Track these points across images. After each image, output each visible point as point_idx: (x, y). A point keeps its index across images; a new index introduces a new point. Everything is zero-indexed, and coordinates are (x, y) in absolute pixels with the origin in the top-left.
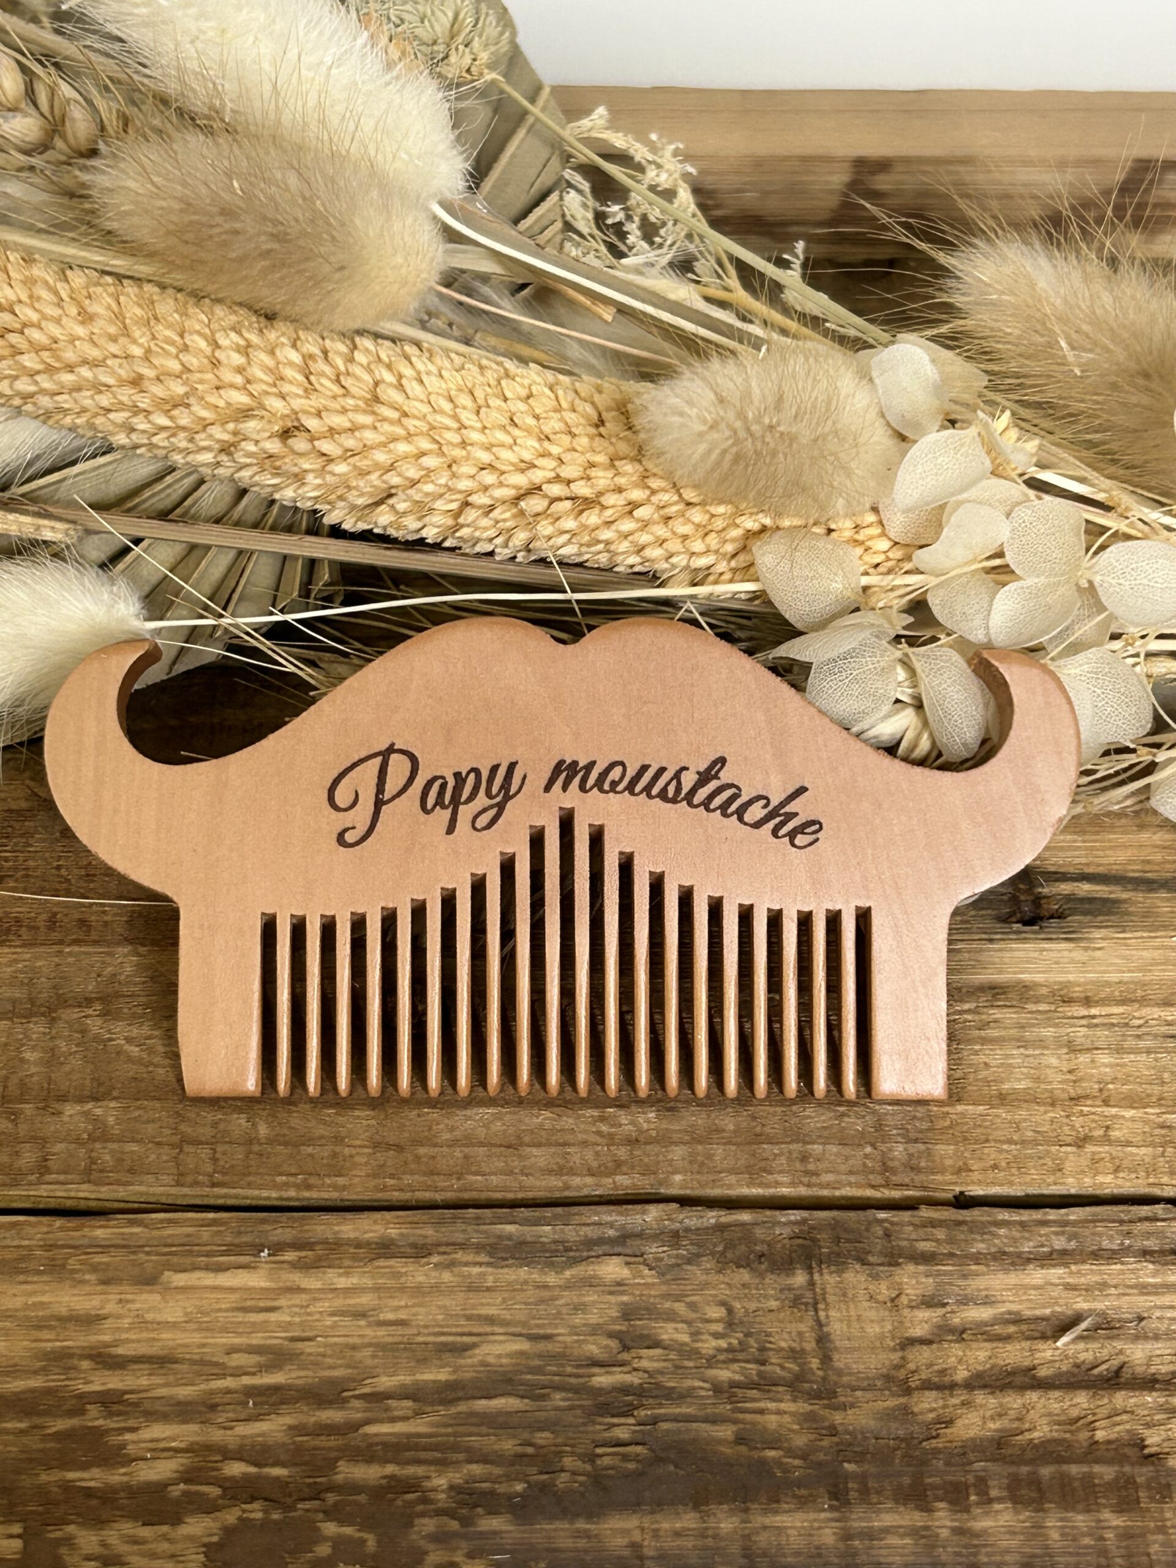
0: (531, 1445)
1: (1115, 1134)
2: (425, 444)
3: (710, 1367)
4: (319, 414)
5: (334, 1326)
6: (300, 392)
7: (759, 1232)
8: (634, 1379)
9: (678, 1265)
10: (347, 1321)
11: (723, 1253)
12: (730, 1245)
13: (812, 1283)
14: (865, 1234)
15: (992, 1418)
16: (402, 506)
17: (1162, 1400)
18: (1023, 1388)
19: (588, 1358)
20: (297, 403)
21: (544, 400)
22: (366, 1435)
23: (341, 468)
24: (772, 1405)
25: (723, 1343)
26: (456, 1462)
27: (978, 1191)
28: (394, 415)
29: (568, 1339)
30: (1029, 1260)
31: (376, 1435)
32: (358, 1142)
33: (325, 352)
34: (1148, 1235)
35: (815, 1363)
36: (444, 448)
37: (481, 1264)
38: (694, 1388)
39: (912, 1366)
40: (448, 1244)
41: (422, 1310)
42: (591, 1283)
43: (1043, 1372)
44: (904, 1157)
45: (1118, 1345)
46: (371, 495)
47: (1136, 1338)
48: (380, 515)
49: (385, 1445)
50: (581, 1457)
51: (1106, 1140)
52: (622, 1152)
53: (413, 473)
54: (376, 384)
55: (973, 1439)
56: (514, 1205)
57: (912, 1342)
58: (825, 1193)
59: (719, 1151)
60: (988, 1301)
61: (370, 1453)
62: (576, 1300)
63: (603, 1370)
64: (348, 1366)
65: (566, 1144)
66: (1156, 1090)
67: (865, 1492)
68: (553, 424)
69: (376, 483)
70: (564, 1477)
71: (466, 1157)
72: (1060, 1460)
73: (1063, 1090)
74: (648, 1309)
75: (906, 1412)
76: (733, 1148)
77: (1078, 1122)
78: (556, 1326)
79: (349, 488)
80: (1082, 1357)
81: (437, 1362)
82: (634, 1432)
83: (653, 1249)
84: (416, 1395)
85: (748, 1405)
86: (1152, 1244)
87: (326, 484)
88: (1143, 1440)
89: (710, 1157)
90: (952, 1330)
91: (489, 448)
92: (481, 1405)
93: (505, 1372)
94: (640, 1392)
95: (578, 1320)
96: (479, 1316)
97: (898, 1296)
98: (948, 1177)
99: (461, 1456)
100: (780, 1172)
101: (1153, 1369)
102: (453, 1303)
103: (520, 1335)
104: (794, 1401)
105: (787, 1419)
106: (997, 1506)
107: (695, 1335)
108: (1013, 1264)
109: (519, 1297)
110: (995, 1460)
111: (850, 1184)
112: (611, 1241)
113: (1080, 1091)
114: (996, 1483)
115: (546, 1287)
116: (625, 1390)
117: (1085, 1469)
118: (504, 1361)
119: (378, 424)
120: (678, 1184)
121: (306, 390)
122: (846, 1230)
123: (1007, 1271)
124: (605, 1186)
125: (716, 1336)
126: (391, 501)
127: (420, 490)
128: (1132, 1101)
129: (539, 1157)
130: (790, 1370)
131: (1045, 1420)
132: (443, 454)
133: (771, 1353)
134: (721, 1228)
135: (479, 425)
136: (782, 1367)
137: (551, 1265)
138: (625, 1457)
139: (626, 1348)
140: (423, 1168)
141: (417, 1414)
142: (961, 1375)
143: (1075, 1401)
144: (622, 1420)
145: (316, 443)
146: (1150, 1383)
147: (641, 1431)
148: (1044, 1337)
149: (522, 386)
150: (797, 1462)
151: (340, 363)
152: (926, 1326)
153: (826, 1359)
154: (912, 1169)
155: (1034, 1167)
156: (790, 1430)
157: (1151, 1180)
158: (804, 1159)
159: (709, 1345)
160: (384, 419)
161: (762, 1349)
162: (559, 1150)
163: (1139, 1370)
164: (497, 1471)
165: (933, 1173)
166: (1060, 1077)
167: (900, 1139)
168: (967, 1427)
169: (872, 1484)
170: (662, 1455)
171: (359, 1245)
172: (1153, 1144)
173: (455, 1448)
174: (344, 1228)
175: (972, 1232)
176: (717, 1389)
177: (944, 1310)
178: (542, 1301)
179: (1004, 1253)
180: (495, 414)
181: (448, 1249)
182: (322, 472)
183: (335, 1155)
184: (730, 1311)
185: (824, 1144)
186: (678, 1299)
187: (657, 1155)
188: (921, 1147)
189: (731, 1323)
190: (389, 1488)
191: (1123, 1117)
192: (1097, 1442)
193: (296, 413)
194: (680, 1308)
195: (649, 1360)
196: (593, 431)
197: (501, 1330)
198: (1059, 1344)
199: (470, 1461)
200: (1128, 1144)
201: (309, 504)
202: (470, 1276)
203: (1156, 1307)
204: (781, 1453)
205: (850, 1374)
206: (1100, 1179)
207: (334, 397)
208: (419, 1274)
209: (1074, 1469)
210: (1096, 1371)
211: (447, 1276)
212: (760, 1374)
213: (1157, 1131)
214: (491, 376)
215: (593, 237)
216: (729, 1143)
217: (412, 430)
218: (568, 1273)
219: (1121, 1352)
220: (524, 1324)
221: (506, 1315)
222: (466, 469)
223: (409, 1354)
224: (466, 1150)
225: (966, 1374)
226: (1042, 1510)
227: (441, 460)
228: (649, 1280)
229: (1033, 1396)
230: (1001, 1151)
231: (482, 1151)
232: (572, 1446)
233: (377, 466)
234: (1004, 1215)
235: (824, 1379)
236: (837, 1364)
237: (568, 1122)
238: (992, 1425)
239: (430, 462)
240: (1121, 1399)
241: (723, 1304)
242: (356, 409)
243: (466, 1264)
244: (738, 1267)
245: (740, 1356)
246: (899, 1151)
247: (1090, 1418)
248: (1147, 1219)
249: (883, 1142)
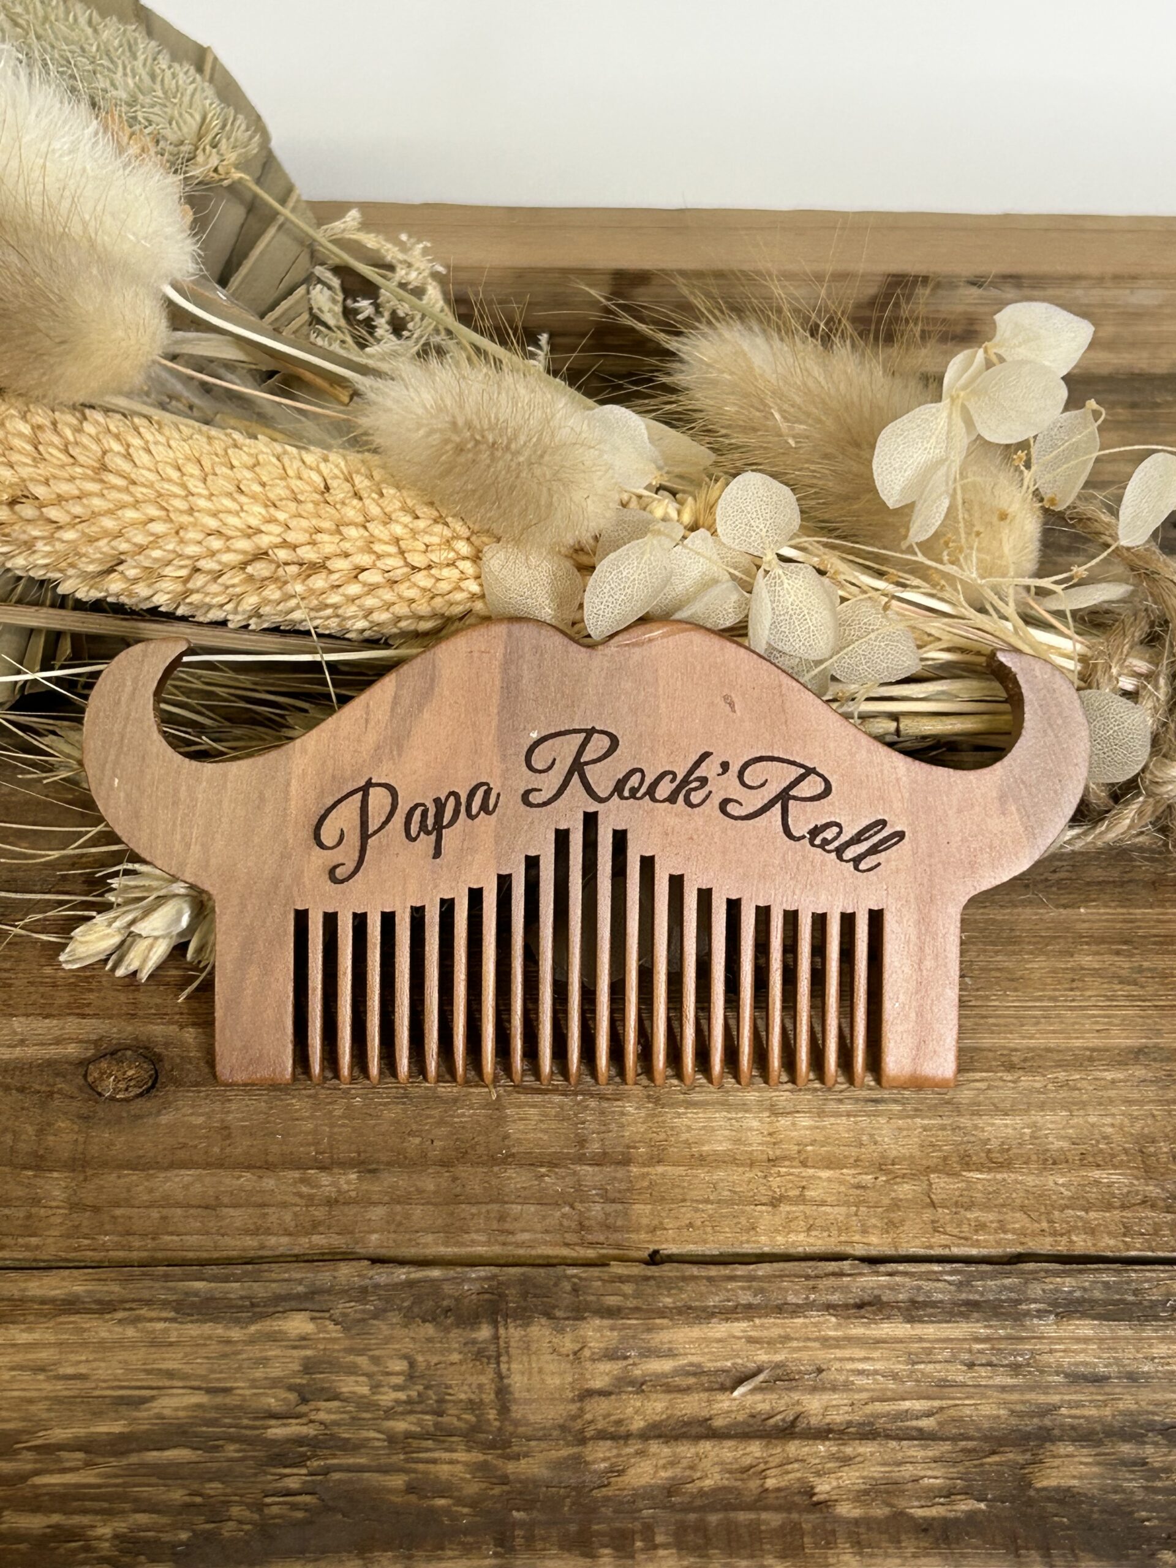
0: (201, 1495)
1: (809, 1194)
2: (153, 511)
3: (387, 1419)
4: (47, 483)
5: (13, 1380)
6: (29, 461)
7: (448, 1289)
8: (310, 1431)
9: (363, 1320)
10: (27, 1375)
11: (410, 1308)
12: (418, 1300)
13: (496, 1337)
14: (554, 1290)
15: (664, 1467)
16: (132, 573)
17: (834, 1449)
18: (699, 1438)
19: (266, 1411)
20: (25, 472)
21: (270, 468)
22: (35, 1486)
23: (69, 535)
24: (446, 1456)
25: (402, 1396)
26: (123, 1512)
27: (672, 1249)
28: (120, 482)
29: (247, 1392)
30: (713, 1315)
31: (45, 1485)
32: (54, 1204)
33: (54, 424)
34: (835, 1289)
35: (492, 1414)
36: (172, 515)
37: (165, 1320)
38: (369, 1439)
39: (588, 1417)
40: (133, 1301)
41: (103, 1364)
42: (274, 1338)
43: (718, 1423)
44: (601, 1216)
45: (796, 1396)
46: (100, 561)
47: (814, 1389)
48: (111, 581)
49: (52, 1496)
50: (249, 1506)
51: (801, 1199)
52: (320, 1213)
53: (140, 539)
54: (105, 453)
55: (644, 1487)
56: (203, 1263)
57: (590, 1393)
58: (521, 1252)
59: (418, 1211)
60: (671, 1354)
61: (36, 1504)
62: (258, 1355)
63: (280, 1422)
64: (24, 1419)
65: (263, 1205)
66: (854, 1152)
67: (530, 1541)
68: (278, 491)
69: (105, 549)
70: (231, 1524)
71: (164, 1218)
72: (728, 1507)
73: (762, 1151)
74: (330, 1363)
75: (578, 1463)
76: (431, 1208)
77: (775, 1182)
78: (236, 1380)
79: (80, 555)
80: (760, 1407)
81: (112, 1415)
82: (305, 1482)
83: (341, 1307)
84: (89, 1447)
85: (421, 1455)
86: (835, 1298)
87: (56, 552)
88: (812, 1488)
89: (408, 1217)
90: (632, 1383)
91: (215, 515)
92: (152, 1456)
93: (180, 1426)
94: (314, 1444)
95: (259, 1373)
96: (160, 1370)
97: (581, 1349)
98: (643, 1236)
99: (127, 1506)
100: (477, 1231)
101: (828, 1420)
102: (137, 1357)
103: (199, 1388)
104: (469, 1451)
105: (459, 1468)
106: (661, 1552)
107: (376, 1387)
108: (698, 1317)
109: (203, 1352)
110: (664, 1508)
111: (545, 1243)
112: (298, 1297)
113: (778, 1152)
114: (663, 1529)
115: (228, 1342)
116: (300, 1441)
117: (752, 1516)
118: (181, 1414)
119: (105, 492)
120: (374, 1242)
121: (34, 459)
122: (535, 1286)
123: (690, 1324)
124: (303, 1244)
125: (397, 1388)
126: (120, 568)
127: (148, 557)
128: (830, 1163)
129: (238, 1217)
130: (466, 1421)
131: (717, 1468)
132: (171, 521)
133: (449, 1405)
134: (410, 1284)
135: (205, 492)
136: (459, 1419)
137: (237, 1321)
138: (294, 1507)
139: (304, 1400)
140: (120, 1228)
141: (88, 1464)
142: (638, 1424)
143: (748, 1450)
144: (295, 1471)
145: (44, 510)
146: (823, 1433)
147: (313, 1481)
148: (723, 1388)
149: (249, 455)
150: (466, 1510)
151: (68, 433)
152: (607, 1378)
153: (504, 1410)
154: (608, 1227)
155: (729, 1226)
156: (462, 1479)
157: (842, 1239)
158: (502, 1218)
159: (388, 1397)
160: (114, 487)
161: (441, 1401)
162: (258, 1211)
163: (814, 1421)
164: (164, 1520)
165: (628, 1232)
166: (759, 1139)
167: (597, 1199)
168: (640, 1476)
169: (539, 1532)
170: (330, 1503)
171: (43, 1301)
172: (847, 1204)
173: (123, 1498)
174: (31, 1285)
175: (659, 1287)
176: (392, 1439)
177: (625, 1363)
178: (225, 1356)
179: (690, 1308)
180: (221, 482)
181: (134, 1305)
182: (50, 539)
183: (29, 1216)
184: (412, 1364)
185: (523, 1204)
186: (360, 1352)
187: (355, 1215)
188: (620, 1207)
189: (411, 1376)
190: (54, 1537)
191: (820, 1178)
192: (766, 1490)
193: (24, 480)
194: (363, 1361)
195: (326, 1412)
196: (317, 497)
197: (180, 1384)
198: (736, 1394)
199: (136, 1511)
200: (823, 1203)
201: (42, 572)
202: (153, 1331)
203: (836, 1359)
204: (449, 1501)
205: (527, 1425)
206: (792, 1237)
207: (63, 466)
208: (102, 1329)
209: (742, 1516)
210: (772, 1421)
211: (130, 1332)
212: (436, 1425)
213: (851, 1191)
214: (218, 447)
215: (339, 328)
216: (428, 1203)
217: (139, 496)
218: (253, 1329)
219: (798, 1403)
220: (203, 1378)
221: (187, 1369)
222: (192, 535)
223: (83, 1407)
224: (165, 1212)
225: (642, 1424)
226: (707, 1556)
227: (168, 526)
228: (334, 1335)
229: (706, 1446)
230: (696, 1210)
231: (179, 1211)
232: (241, 1496)
233: (106, 533)
234: (695, 1270)
235: (500, 1429)
236: (513, 1415)
237: (269, 1183)
238: (663, 1474)
239: (158, 528)
240: (794, 1448)
241: (405, 1357)
242: (85, 477)
243: (151, 1320)
244: (424, 1321)
245: (418, 1408)
246: (597, 1210)
247: (762, 1466)
248: (834, 1274)
249: (582, 1202)
